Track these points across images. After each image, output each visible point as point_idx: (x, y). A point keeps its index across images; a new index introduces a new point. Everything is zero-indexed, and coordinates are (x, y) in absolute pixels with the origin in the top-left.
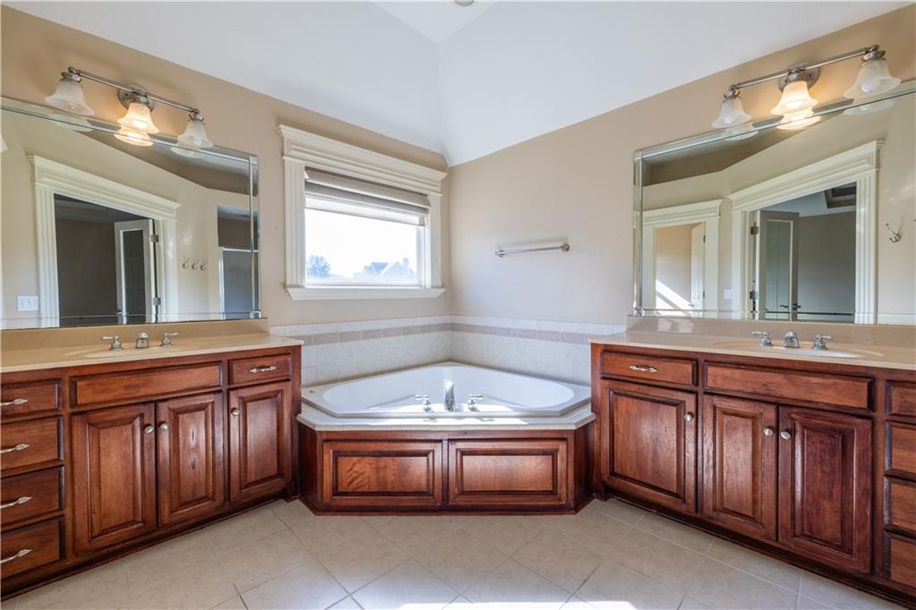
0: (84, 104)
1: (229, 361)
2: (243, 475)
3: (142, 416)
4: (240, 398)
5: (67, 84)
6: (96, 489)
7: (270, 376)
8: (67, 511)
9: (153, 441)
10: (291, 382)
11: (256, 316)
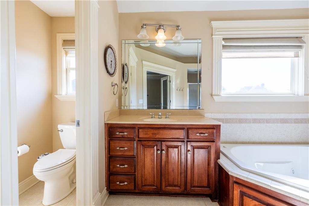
0: (146, 35)
1: (187, 128)
2: (192, 181)
3: (157, 146)
4: (191, 146)
5: (142, 29)
6: (143, 169)
7: (205, 138)
8: (136, 173)
9: (160, 156)
10: (215, 143)
11: (199, 108)
